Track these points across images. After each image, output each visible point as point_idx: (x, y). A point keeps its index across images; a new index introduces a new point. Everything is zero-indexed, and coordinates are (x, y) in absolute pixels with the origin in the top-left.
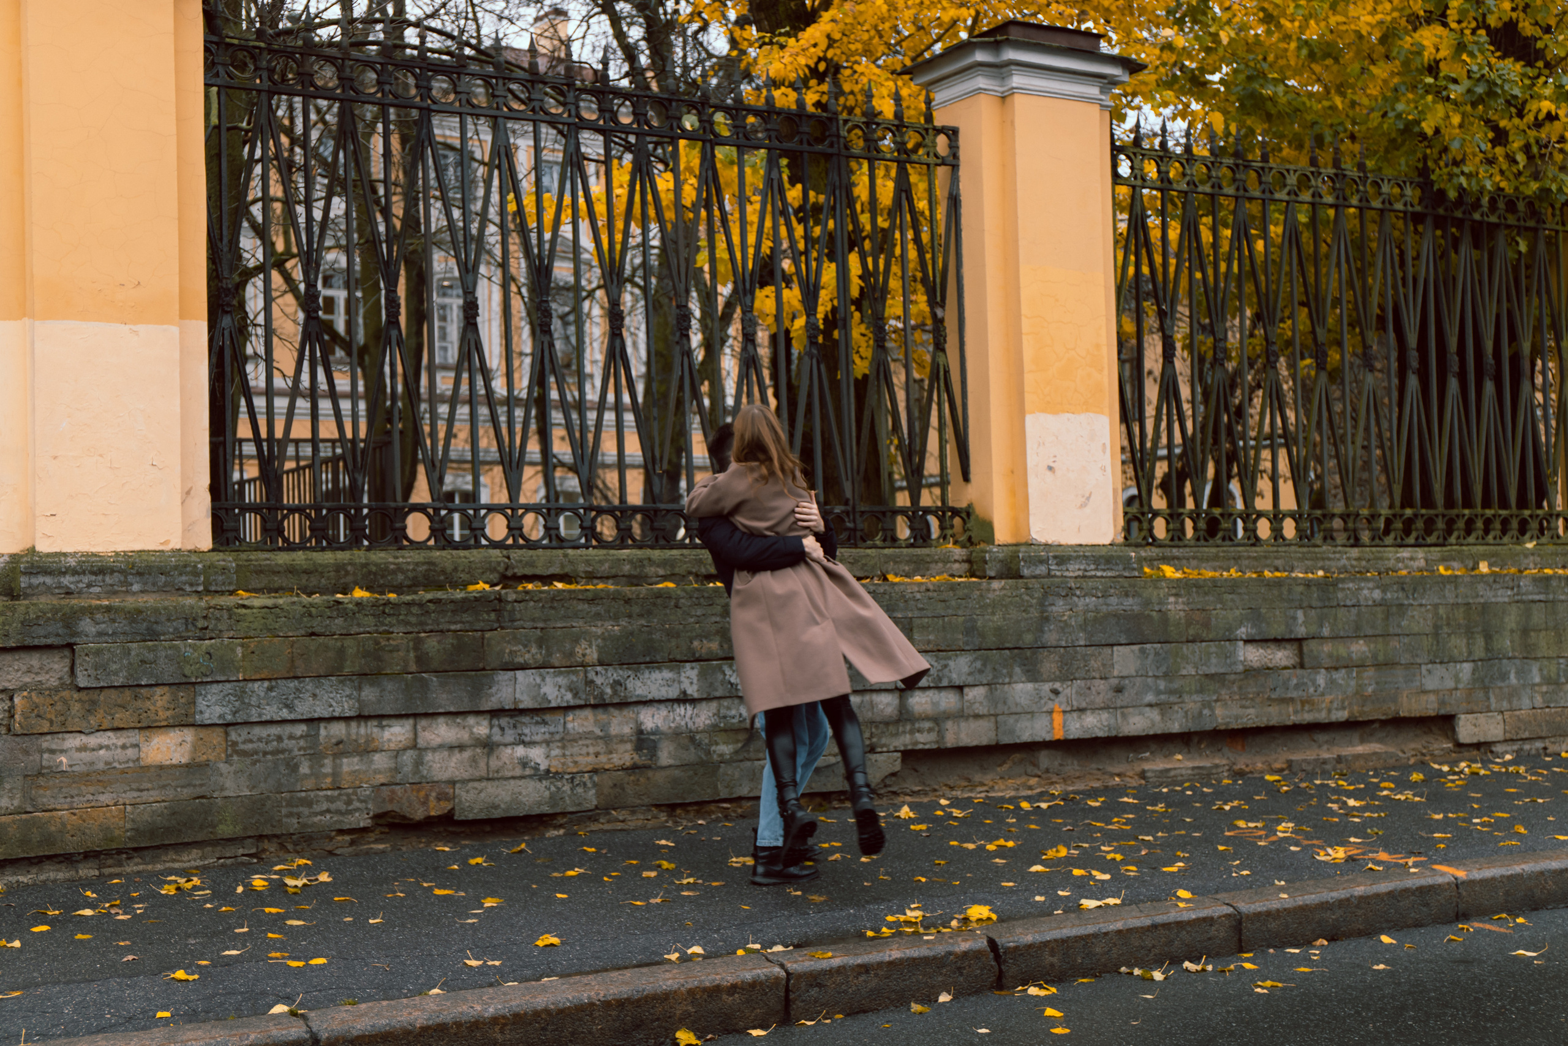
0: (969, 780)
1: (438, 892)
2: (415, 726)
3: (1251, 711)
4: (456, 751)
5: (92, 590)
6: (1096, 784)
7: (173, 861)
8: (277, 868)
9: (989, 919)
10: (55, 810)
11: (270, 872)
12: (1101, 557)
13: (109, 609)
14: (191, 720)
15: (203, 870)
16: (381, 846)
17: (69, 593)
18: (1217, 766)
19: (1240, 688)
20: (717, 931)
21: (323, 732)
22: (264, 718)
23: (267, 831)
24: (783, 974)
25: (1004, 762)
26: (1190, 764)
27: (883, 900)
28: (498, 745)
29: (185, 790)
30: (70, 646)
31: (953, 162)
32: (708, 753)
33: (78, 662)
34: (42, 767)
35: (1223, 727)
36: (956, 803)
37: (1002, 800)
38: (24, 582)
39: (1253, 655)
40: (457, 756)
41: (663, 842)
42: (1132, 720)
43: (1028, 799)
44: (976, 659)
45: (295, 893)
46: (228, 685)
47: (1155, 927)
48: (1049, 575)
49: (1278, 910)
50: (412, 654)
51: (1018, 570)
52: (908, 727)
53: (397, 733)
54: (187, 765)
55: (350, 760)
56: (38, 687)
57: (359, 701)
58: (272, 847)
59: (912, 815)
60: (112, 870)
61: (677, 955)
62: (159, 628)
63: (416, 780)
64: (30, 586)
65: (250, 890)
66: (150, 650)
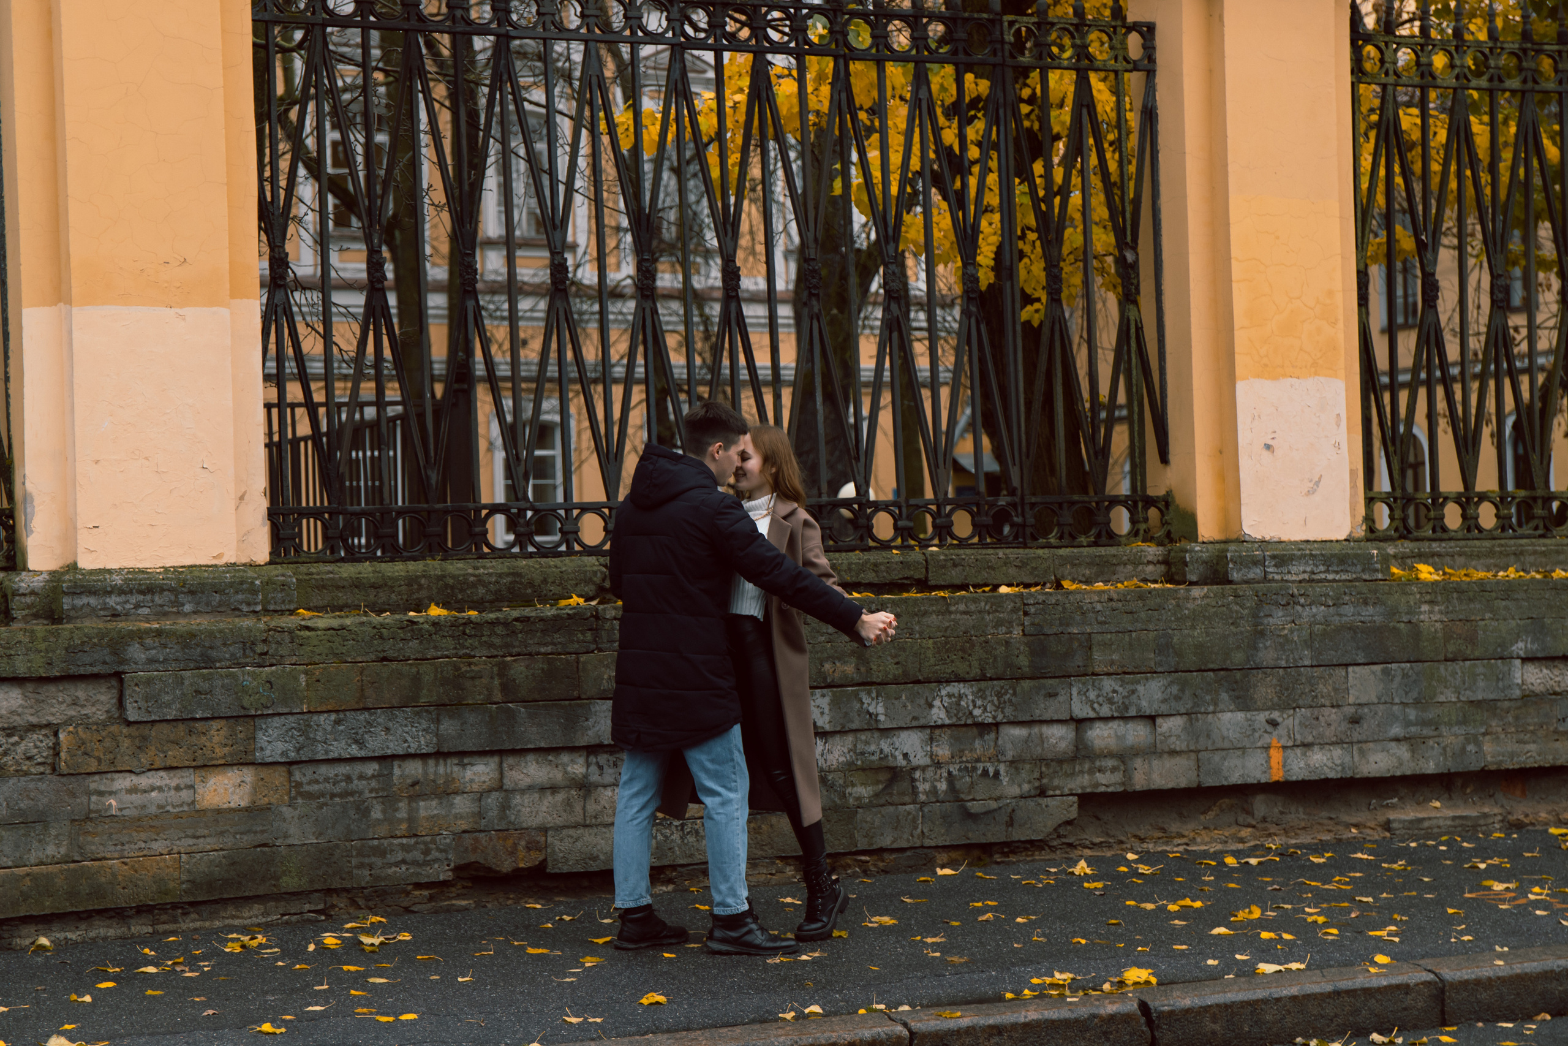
0: (1164, 830)
1: (530, 951)
2: (501, 763)
3: (1532, 747)
4: (548, 792)
5: (140, 611)
6: (1326, 837)
7: (233, 917)
8: (349, 925)
9: (1147, 982)
10: (105, 859)
11: (342, 930)
12: (1333, 556)
13: (159, 633)
14: (250, 758)
15: (266, 928)
16: (464, 903)
17: (115, 615)
18: (1485, 816)
19: (1517, 718)
20: (840, 992)
21: (397, 771)
22: (331, 756)
23: (336, 884)
24: (906, 1033)
25: (1209, 809)
26: (1450, 813)
27: (1032, 962)
28: (596, 786)
29: (245, 838)
30: (118, 676)
31: (1148, 66)
32: (843, 796)
33: (127, 692)
34: (90, 811)
35: (1493, 767)
36: (1146, 858)
37: (1205, 854)
38: (67, 602)
39: (1535, 677)
40: (549, 799)
41: (789, 900)
42: (1372, 758)
43: (1236, 854)
44: (1171, 683)
45: (373, 952)
46: (291, 718)
47: (1337, 993)
48: (1265, 579)
49: (1490, 978)
50: (496, 682)
51: (1227, 572)
52: (1087, 766)
53: (480, 772)
54: (247, 809)
55: (428, 803)
56: (85, 722)
57: (437, 735)
58: (341, 902)
59: (1088, 871)
60: (167, 927)
61: (793, 1014)
62: (214, 654)
63: (504, 827)
64: (74, 608)
65: (322, 949)
66: (203, 676)
